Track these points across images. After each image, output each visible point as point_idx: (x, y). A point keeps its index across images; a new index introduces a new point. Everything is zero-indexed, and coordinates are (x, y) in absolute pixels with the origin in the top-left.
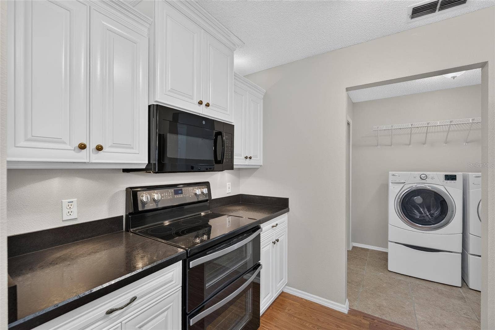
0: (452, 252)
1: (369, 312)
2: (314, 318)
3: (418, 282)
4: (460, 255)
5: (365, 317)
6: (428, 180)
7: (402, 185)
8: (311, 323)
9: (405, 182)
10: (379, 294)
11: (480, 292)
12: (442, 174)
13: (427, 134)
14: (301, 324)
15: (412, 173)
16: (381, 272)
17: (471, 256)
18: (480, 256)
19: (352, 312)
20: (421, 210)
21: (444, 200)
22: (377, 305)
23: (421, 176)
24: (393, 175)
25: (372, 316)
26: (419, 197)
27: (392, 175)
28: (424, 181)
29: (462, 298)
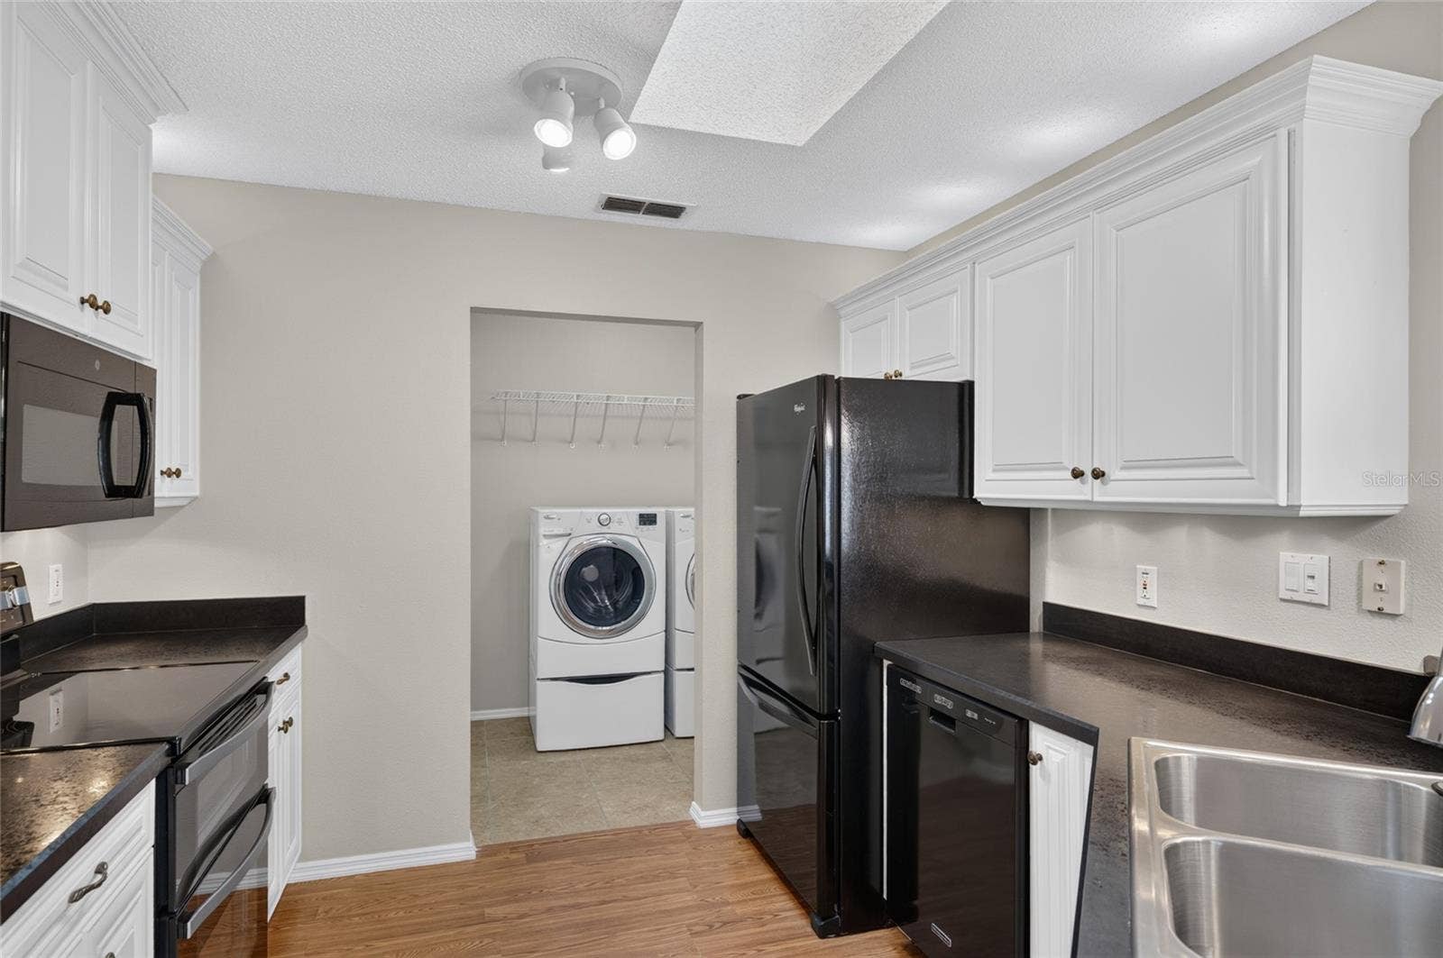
0: (649, 673)
1: (521, 837)
2: (401, 897)
3: (594, 755)
4: (662, 675)
5: (515, 848)
6: (614, 527)
7: (566, 539)
8: (402, 908)
9: (570, 534)
10: (530, 800)
11: (693, 738)
12: (634, 512)
13: (605, 419)
14: (378, 921)
15: (584, 510)
16: (524, 760)
17: (677, 673)
18: (692, 669)
19: (485, 852)
20: (595, 594)
21: (639, 568)
22: (532, 820)
23: (601, 518)
24: (547, 518)
25: (528, 841)
26: (592, 566)
27: (545, 517)
28: (605, 529)
29: (666, 757)
